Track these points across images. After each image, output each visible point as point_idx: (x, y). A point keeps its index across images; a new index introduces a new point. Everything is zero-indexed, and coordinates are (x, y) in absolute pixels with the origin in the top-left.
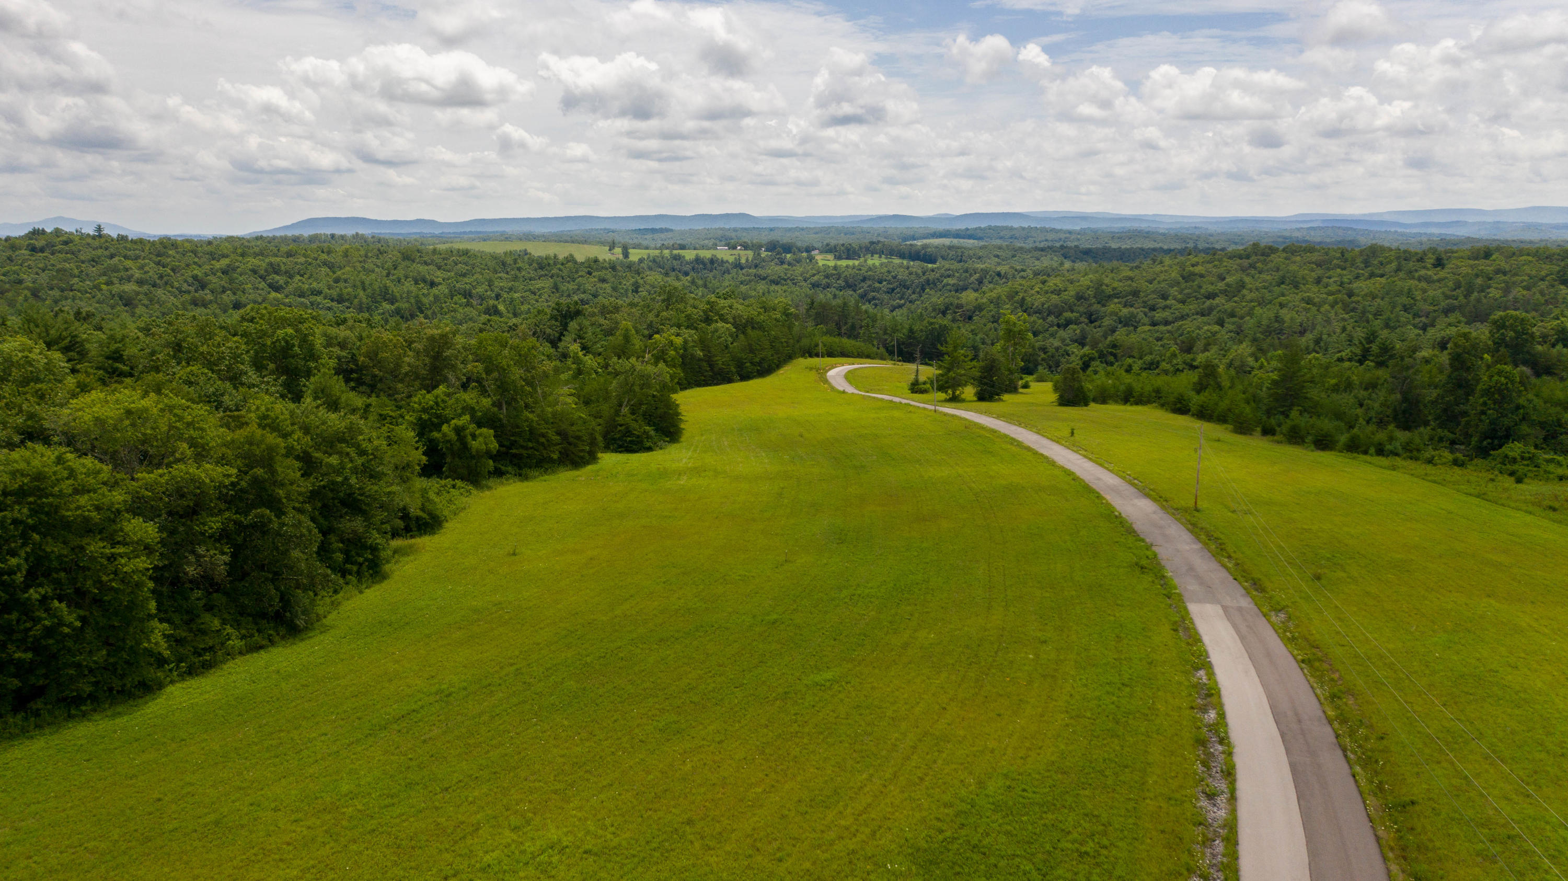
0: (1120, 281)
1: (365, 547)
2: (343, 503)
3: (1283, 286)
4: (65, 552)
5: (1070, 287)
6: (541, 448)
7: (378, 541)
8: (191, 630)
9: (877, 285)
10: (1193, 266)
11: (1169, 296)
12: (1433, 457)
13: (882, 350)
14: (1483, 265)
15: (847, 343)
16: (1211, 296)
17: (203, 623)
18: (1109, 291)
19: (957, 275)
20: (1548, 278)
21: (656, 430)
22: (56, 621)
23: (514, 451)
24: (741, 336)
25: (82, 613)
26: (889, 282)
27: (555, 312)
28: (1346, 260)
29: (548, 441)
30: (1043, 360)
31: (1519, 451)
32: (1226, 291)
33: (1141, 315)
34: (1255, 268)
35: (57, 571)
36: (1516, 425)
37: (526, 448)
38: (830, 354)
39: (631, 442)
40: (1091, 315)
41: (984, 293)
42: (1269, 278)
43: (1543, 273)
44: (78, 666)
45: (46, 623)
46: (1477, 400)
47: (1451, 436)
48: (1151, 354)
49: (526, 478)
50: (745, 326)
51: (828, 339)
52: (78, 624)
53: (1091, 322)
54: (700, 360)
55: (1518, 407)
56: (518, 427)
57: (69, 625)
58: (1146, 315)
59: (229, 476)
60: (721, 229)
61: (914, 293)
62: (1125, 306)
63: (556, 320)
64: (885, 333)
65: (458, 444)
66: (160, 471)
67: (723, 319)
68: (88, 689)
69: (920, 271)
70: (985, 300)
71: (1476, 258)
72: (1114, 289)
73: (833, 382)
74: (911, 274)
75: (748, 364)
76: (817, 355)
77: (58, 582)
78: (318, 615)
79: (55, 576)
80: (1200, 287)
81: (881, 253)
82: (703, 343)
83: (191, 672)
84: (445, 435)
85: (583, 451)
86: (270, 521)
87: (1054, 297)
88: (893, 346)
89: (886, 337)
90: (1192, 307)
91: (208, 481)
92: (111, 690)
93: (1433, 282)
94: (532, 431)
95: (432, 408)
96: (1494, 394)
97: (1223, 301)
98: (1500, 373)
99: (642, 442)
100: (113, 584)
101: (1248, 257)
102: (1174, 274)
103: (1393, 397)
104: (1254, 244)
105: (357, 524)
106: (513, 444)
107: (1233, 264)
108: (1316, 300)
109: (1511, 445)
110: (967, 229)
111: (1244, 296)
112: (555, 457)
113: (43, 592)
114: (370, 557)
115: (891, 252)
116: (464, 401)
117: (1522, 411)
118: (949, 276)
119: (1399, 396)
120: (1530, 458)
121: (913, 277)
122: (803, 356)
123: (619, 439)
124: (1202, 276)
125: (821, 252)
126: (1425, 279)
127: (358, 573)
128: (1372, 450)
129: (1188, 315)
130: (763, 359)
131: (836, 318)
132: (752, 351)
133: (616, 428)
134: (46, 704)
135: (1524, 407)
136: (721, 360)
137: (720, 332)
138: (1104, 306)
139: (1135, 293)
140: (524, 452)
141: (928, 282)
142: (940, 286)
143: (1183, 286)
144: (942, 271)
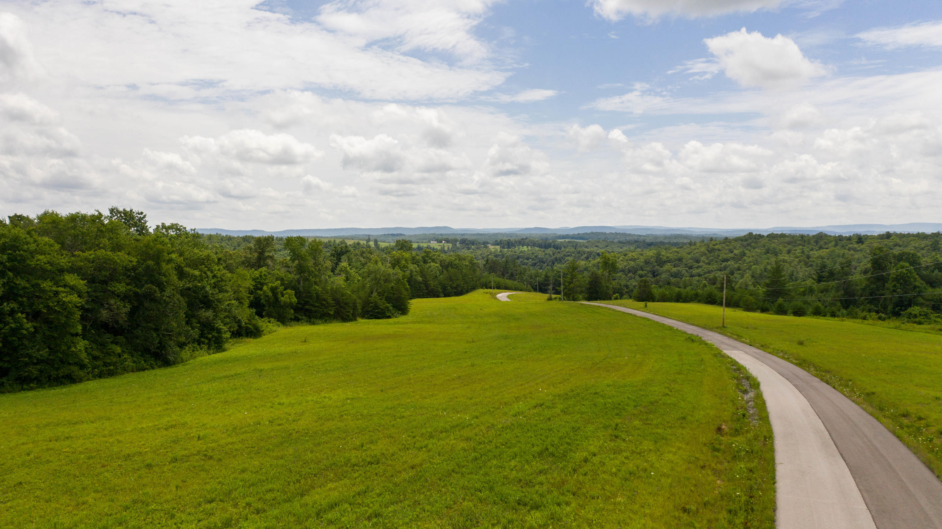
0: (671, 253)
1: (213, 329)
2: (202, 302)
3: (768, 255)
4: (28, 286)
5: (641, 257)
6: (323, 307)
7: (221, 327)
8: (103, 353)
9: (526, 261)
10: (714, 245)
11: (700, 261)
12: (866, 316)
13: (529, 287)
14: (886, 241)
15: (509, 282)
16: (726, 260)
17: (110, 349)
18: (664, 259)
19: (573, 255)
20: (926, 248)
21: (393, 307)
22: (18, 324)
23: (307, 307)
24: (445, 272)
25: (35, 324)
26: (533, 260)
27: (334, 252)
28: (805, 241)
29: (328, 303)
30: (626, 292)
31: (918, 311)
32: (734, 257)
33: (684, 272)
34: (750, 246)
35: (22, 296)
36: (915, 297)
37: (314, 306)
38: (498, 288)
39: (378, 312)
40: (654, 272)
41: (590, 261)
42: (759, 251)
43: (922, 246)
44: (30, 357)
45: (13, 325)
46: (889, 285)
47: (876, 308)
48: (691, 285)
49: (314, 324)
50: (447, 266)
51: (498, 279)
52: (32, 330)
53: (654, 276)
54: (420, 283)
55: (915, 287)
56: (309, 293)
57: (27, 329)
58: (687, 271)
59: (131, 262)
60: (433, 234)
61: (548, 266)
62: (674, 267)
63: (334, 257)
64: (531, 278)
65: (273, 298)
66: (90, 252)
67: (433, 261)
68: (36, 373)
69: (551, 253)
70: (590, 265)
71: (882, 239)
72: (668, 257)
73: (500, 299)
74: (546, 254)
75: (449, 288)
76: (491, 288)
77: (21, 304)
78: (182, 359)
79: (20, 299)
80: (719, 256)
81: (528, 245)
82: (422, 273)
83: (100, 376)
84: (264, 292)
85: (349, 312)
86: (155, 291)
87: (632, 263)
88: (536, 285)
89: (531, 280)
90: (715, 266)
91: (118, 261)
92: (49, 377)
93: (858, 251)
94: (318, 296)
95: (258, 279)
96: (899, 280)
97: (733, 263)
98: (902, 267)
99: (384, 313)
100: (56, 308)
101: (746, 240)
102: (703, 249)
103: (839, 293)
104: (750, 233)
105: (209, 314)
106: (307, 303)
107: (738, 244)
108: (788, 261)
109: (912, 308)
110: (579, 234)
111: (745, 260)
112: (332, 313)
113: (12, 307)
114: (216, 335)
115: (533, 244)
116: (278, 274)
117: (917, 289)
118: (569, 256)
119: (843, 292)
120: (925, 315)
121: (547, 256)
122: (482, 288)
123: (371, 311)
124: (719, 250)
125: (492, 245)
126: (852, 249)
127: (208, 344)
128: (829, 314)
129: (712, 271)
130: (458, 285)
131: (502, 269)
132: (451, 280)
133: (369, 304)
134: (8, 380)
135: (919, 287)
136: (432, 283)
137: (432, 268)
138: (661, 267)
139: (680, 260)
140: (313, 309)
141: (556, 259)
142: (563, 262)
143: (709, 255)
144: (565, 253)
